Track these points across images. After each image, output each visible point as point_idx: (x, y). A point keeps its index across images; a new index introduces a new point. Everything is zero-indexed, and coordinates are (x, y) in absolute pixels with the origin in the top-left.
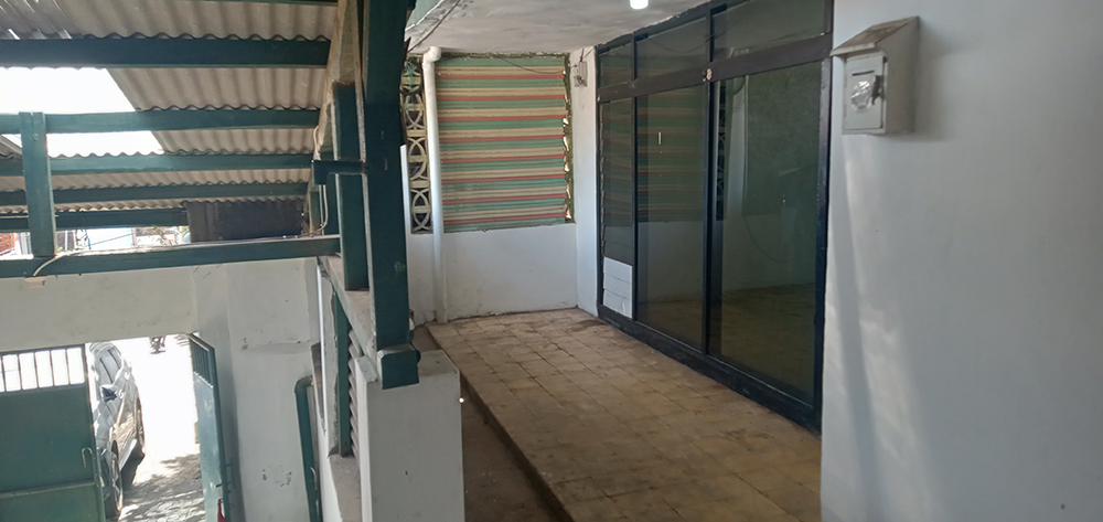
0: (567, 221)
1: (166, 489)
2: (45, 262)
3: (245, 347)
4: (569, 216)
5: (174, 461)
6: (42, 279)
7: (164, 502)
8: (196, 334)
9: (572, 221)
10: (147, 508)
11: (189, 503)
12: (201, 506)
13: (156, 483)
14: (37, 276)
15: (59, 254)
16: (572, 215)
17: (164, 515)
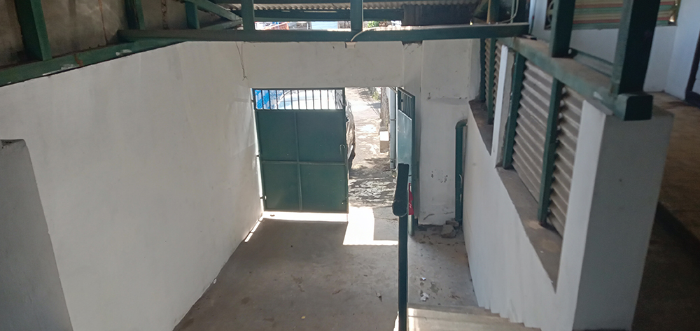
0: (670, 24)
1: (368, 174)
2: (357, 35)
3: (429, 98)
4: (672, 20)
5: (371, 160)
6: (354, 43)
7: (369, 181)
8: (403, 88)
9: (674, 24)
10: (361, 182)
11: (382, 184)
12: (388, 186)
13: (363, 170)
14: (353, 41)
15: (364, 29)
16: (675, 19)
17: (370, 188)
